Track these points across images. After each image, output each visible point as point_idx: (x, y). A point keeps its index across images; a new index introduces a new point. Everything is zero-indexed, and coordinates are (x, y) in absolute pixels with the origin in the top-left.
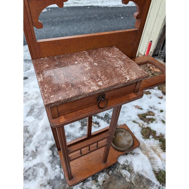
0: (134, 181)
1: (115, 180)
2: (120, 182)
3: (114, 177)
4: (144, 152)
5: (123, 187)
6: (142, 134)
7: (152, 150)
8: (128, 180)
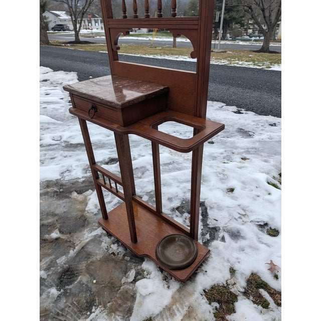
0: (123, 289)
1: (121, 268)
2: (119, 274)
3: (123, 266)
4: (177, 296)
5: (114, 278)
6: (212, 288)
7: (186, 309)
8: (123, 281)
